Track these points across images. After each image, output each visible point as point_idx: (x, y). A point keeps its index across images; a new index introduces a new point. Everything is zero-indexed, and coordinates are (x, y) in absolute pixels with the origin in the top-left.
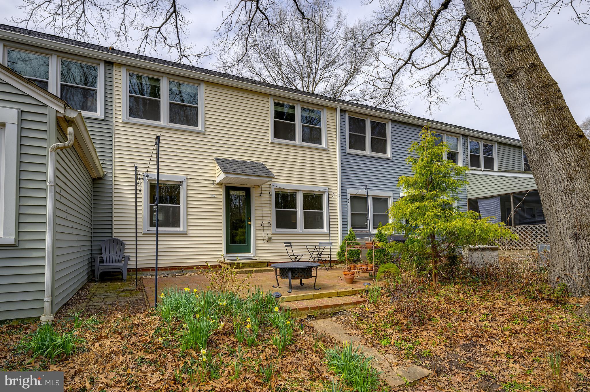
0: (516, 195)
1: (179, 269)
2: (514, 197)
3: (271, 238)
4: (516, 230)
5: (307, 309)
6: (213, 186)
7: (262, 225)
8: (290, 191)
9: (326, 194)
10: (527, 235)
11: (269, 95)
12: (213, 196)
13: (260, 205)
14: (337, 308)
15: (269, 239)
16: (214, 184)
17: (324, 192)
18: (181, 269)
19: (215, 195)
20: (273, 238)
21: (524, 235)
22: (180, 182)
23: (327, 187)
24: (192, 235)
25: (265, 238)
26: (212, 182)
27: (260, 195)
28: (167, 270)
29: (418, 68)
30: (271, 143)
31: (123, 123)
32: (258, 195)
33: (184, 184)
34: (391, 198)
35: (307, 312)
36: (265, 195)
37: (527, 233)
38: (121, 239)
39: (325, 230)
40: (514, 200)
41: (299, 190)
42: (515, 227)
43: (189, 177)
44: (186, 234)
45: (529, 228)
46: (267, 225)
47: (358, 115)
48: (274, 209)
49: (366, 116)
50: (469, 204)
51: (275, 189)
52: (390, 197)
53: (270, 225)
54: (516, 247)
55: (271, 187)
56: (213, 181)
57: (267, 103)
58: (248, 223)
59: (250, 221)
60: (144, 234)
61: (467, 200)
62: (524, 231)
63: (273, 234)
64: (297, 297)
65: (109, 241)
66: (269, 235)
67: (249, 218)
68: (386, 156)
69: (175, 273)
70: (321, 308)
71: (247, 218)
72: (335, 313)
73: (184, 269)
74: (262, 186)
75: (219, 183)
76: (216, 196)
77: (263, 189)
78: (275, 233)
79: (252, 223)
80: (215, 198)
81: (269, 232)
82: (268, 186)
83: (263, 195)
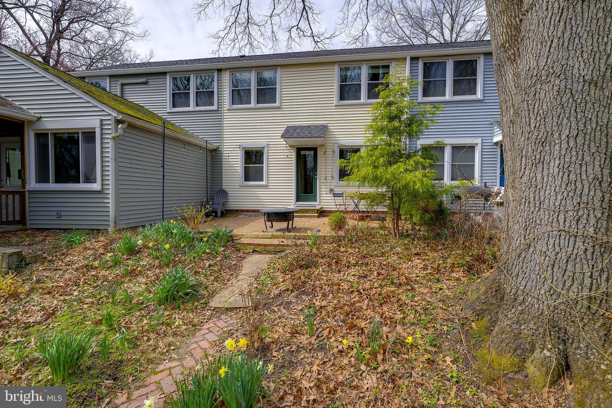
3: (333, 190)
5: (254, 244)
6: (286, 148)
7: (325, 178)
8: (352, 147)
11: (333, 63)
12: (286, 157)
13: (325, 162)
14: (280, 248)
19: (288, 155)
20: (335, 190)
22: (262, 147)
24: (271, 187)
26: (286, 145)
27: (325, 153)
28: (255, 212)
30: (336, 106)
31: (228, 110)
32: (323, 153)
33: (266, 149)
34: (479, 146)
35: (253, 247)
36: (329, 152)
38: (226, 190)
41: (362, 146)
43: (269, 143)
44: (267, 186)
46: (330, 178)
47: (435, 58)
49: (446, 58)
51: (338, 146)
52: (477, 144)
53: (333, 178)
55: (336, 144)
57: (333, 70)
59: (316, 175)
60: (240, 186)
63: (335, 186)
64: (258, 235)
65: (219, 191)
66: (332, 187)
67: (316, 173)
68: (475, 97)
70: (265, 245)
72: (278, 252)
74: (326, 145)
75: (291, 146)
77: (327, 147)
78: (338, 185)
79: (318, 177)
80: (288, 158)
81: (332, 184)
82: (332, 145)
83: (327, 153)
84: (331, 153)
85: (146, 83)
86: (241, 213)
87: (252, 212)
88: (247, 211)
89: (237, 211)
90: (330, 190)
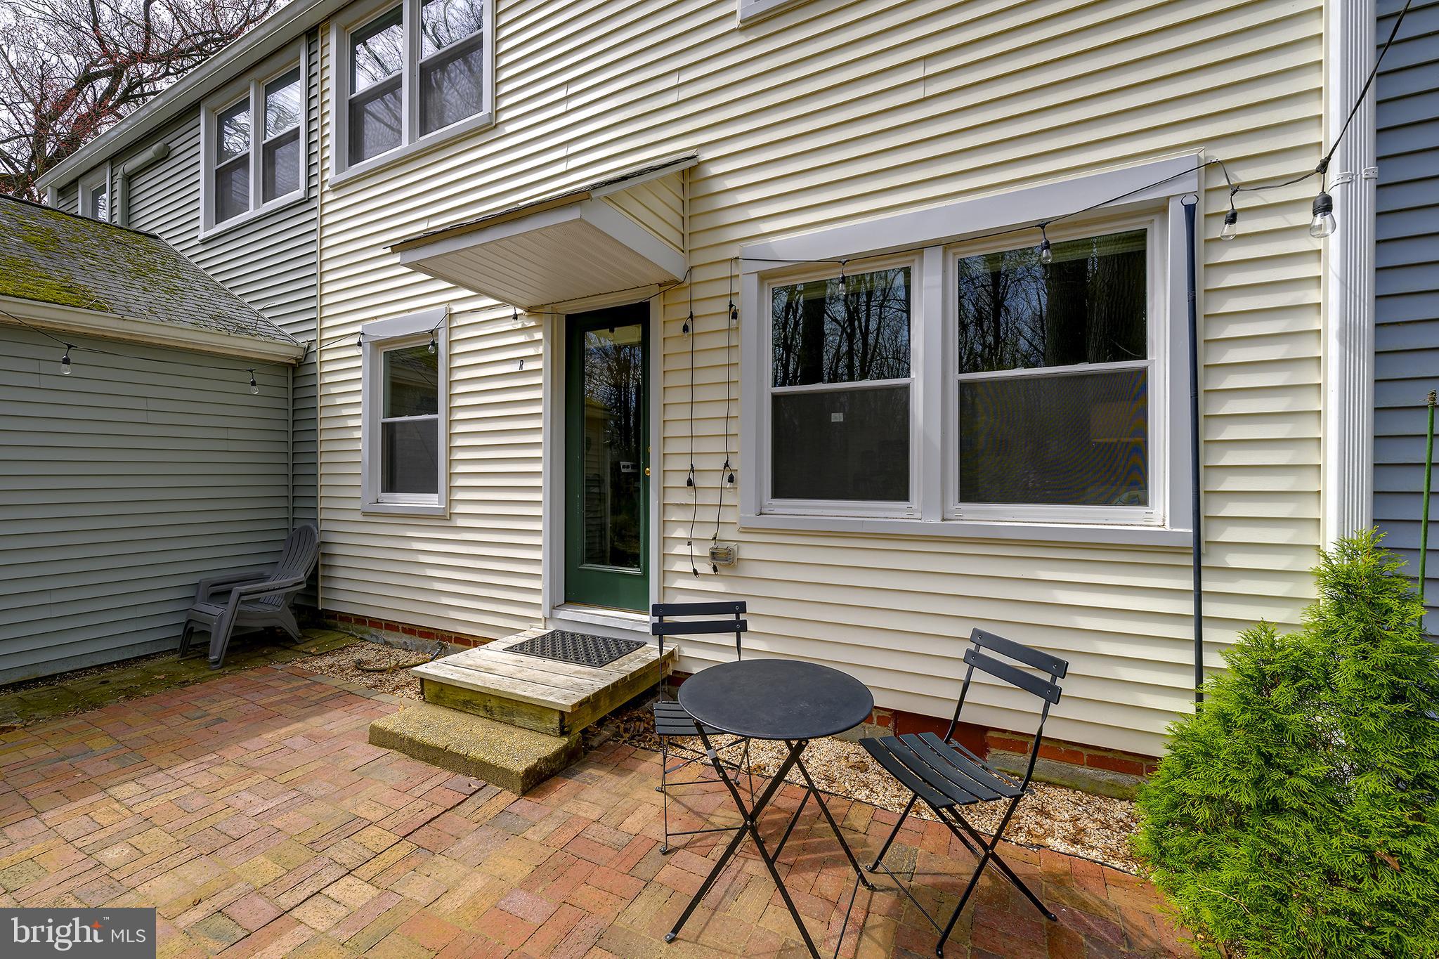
3: (732, 552)
6: (516, 325)
7: (690, 483)
12: (517, 368)
13: (686, 379)
16: (516, 317)
19: (522, 360)
20: (745, 552)
22: (432, 332)
23: (1196, 152)
24: (460, 523)
26: (512, 312)
27: (684, 330)
30: (746, 24)
31: (333, 189)
32: (678, 330)
33: (442, 339)
36: (712, 321)
39: (1159, 513)
43: (456, 308)
46: (715, 480)
48: (760, 392)
51: (763, 277)
53: (731, 479)
58: (645, 475)
59: (648, 460)
60: (365, 514)
63: (746, 530)
66: (729, 534)
67: (648, 450)
71: (646, 447)
73: (450, 639)
76: (525, 366)
77: (700, 292)
78: (763, 522)
79: (653, 471)
80: (522, 373)
81: (728, 516)
82: (724, 271)
83: (699, 327)
84: (722, 323)
85: (164, 157)
86: (373, 631)
87: (405, 631)
88: (391, 626)
89: (361, 620)
90: (714, 555)
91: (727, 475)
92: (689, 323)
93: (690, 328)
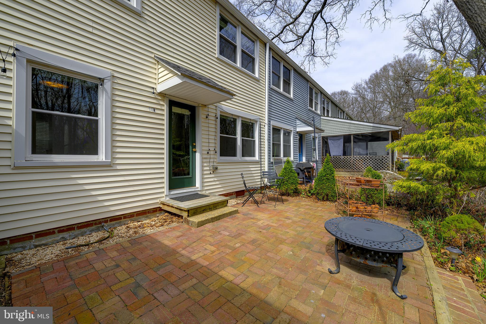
0: (354, 136)
1: (96, 224)
2: (354, 137)
4: (354, 159)
6: (153, 95)
7: (208, 153)
9: (258, 123)
10: (361, 162)
11: (216, 2)
12: (152, 111)
13: (207, 129)
15: (216, 169)
16: (154, 93)
17: (257, 121)
18: (100, 223)
19: (154, 109)
20: (219, 168)
21: (360, 162)
22: (100, 79)
23: (259, 116)
24: (119, 167)
25: (211, 168)
26: (152, 91)
27: (207, 117)
28: (73, 229)
29: (283, 42)
30: (217, 58)
32: (205, 117)
33: (107, 85)
36: (212, 118)
37: (361, 161)
39: (257, 158)
40: (353, 139)
41: (238, 116)
42: (354, 157)
43: (116, 75)
44: (110, 166)
45: (363, 158)
46: (213, 152)
47: (277, 56)
48: (219, 135)
49: (281, 59)
50: (322, 140)
51: (221, 112)
52: (291, 131)
53: (216, 152)
54: (354, 170)
55: (218, 109)
56: (153, 88)
57: (215, 11)
58: (192, 151)
59: (195, 147)
60: (16, 168)
61: (321, 137)
62: (360, 159)
63: (218, 163)
66: (215, 164)
67: (194, 144)
68: (290, 96)
69: (88, 233)
71: (192, 143)
73: (106, 222)
74: (209, 106)
75: (161, 94)
76: (157, 111)
77: (210, 110)
79: (199, 150)
80: (155, 113)
81: (215, 160)
82: (215, 107)
84: (214, 119)
90: (214, 168)
91: (215, 151)
92: (208, 116)
93: (208, 117)
